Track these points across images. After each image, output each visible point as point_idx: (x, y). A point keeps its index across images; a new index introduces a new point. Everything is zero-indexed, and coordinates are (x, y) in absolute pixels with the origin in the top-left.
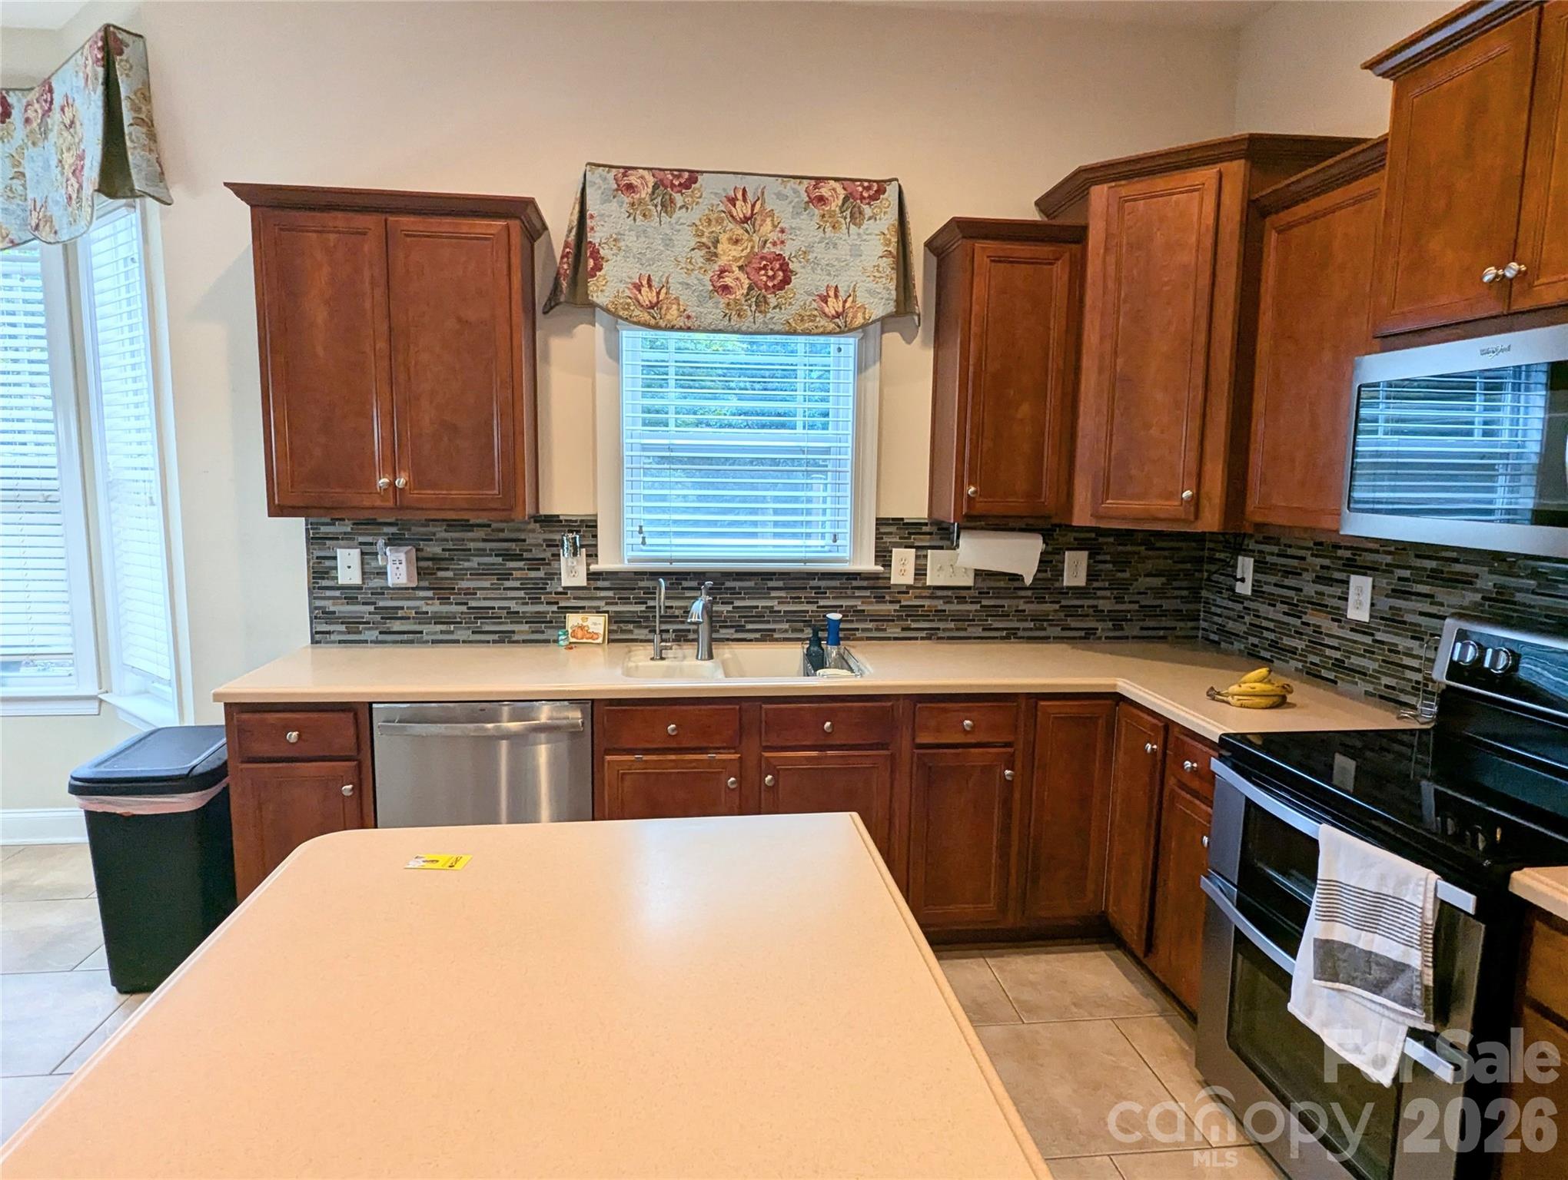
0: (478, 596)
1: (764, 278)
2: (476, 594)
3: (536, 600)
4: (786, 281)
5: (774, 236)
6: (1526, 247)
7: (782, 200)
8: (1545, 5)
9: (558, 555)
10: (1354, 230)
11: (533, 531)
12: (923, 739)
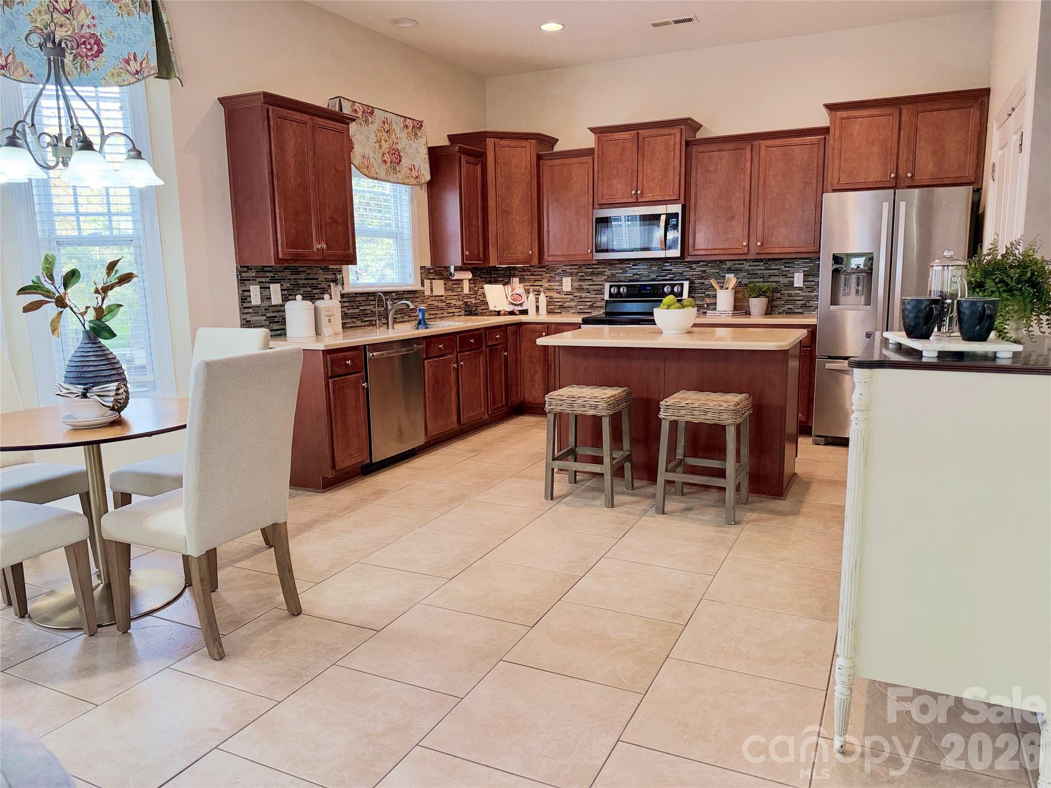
1: (394, 158)
4: (400, 161)
5: (395, 140)
6: (640, 187)
7: (397, 125)
8: (639, 131)
9: (330, 286)
10: (580, 172)
11: (321, 274)
12: (490, 344)
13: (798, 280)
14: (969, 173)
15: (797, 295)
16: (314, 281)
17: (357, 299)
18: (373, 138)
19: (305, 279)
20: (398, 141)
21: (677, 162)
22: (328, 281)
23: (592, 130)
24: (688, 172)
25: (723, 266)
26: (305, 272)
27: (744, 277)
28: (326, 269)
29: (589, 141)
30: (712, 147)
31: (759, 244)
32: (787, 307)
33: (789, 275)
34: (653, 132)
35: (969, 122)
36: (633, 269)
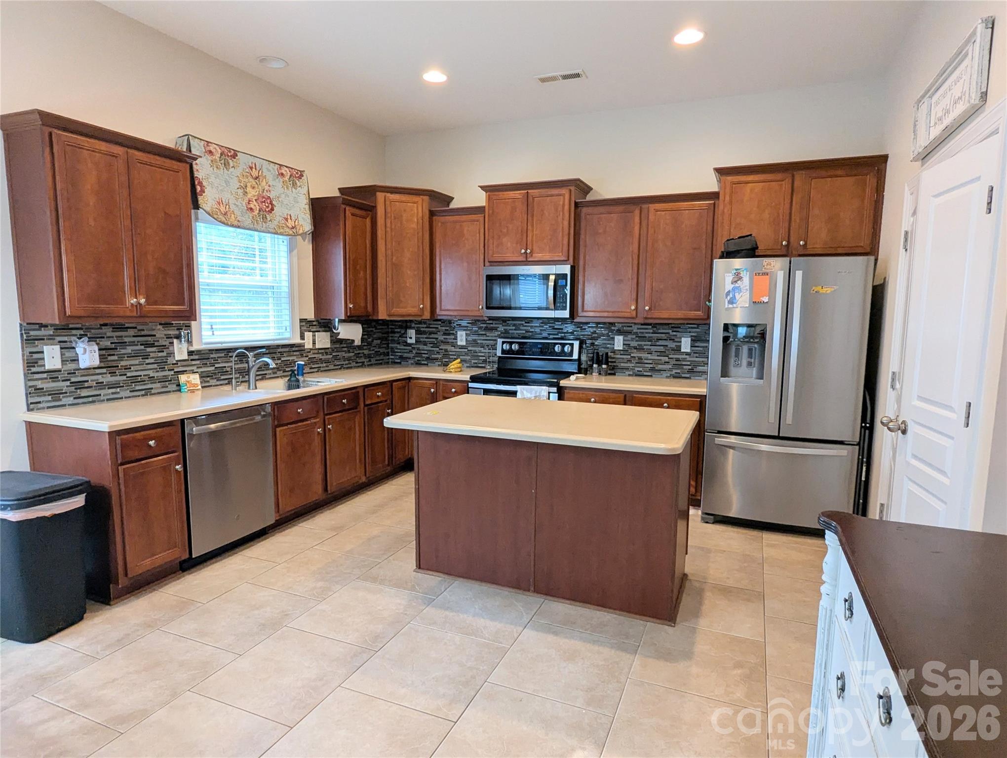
0: (132, 369)
1: (265, 207)
2: (130, 368)
3: (163, 369)
4: (272, 209)
5: (267, 188)
6: (529, 246)
7: (270, 173)
8: (529, 191)
9: (173, 343)
10: (472, 230)
11: (159, 329)
12: (368, 402)
13: (686, 344)
14: (865, 242)
15: (684, 360)
16: (149, 339)
17: (212, 356)
18: (234, 184)
19: (134, 336)
20: (270, 189)
21: (566, 223)
22: (172, 338)
23: (483, 188)
24: (577, 234)
25: (613, 328)
26: (136, 328)
27: (632, 340)
28: (167, 325)
29: (480, 199)
30: (601, 209)
31: (647, 308)
32: (675, 371)
33: (676, 340)
34: (543, 191)
35: (864, 191)
36: (526, 326)
